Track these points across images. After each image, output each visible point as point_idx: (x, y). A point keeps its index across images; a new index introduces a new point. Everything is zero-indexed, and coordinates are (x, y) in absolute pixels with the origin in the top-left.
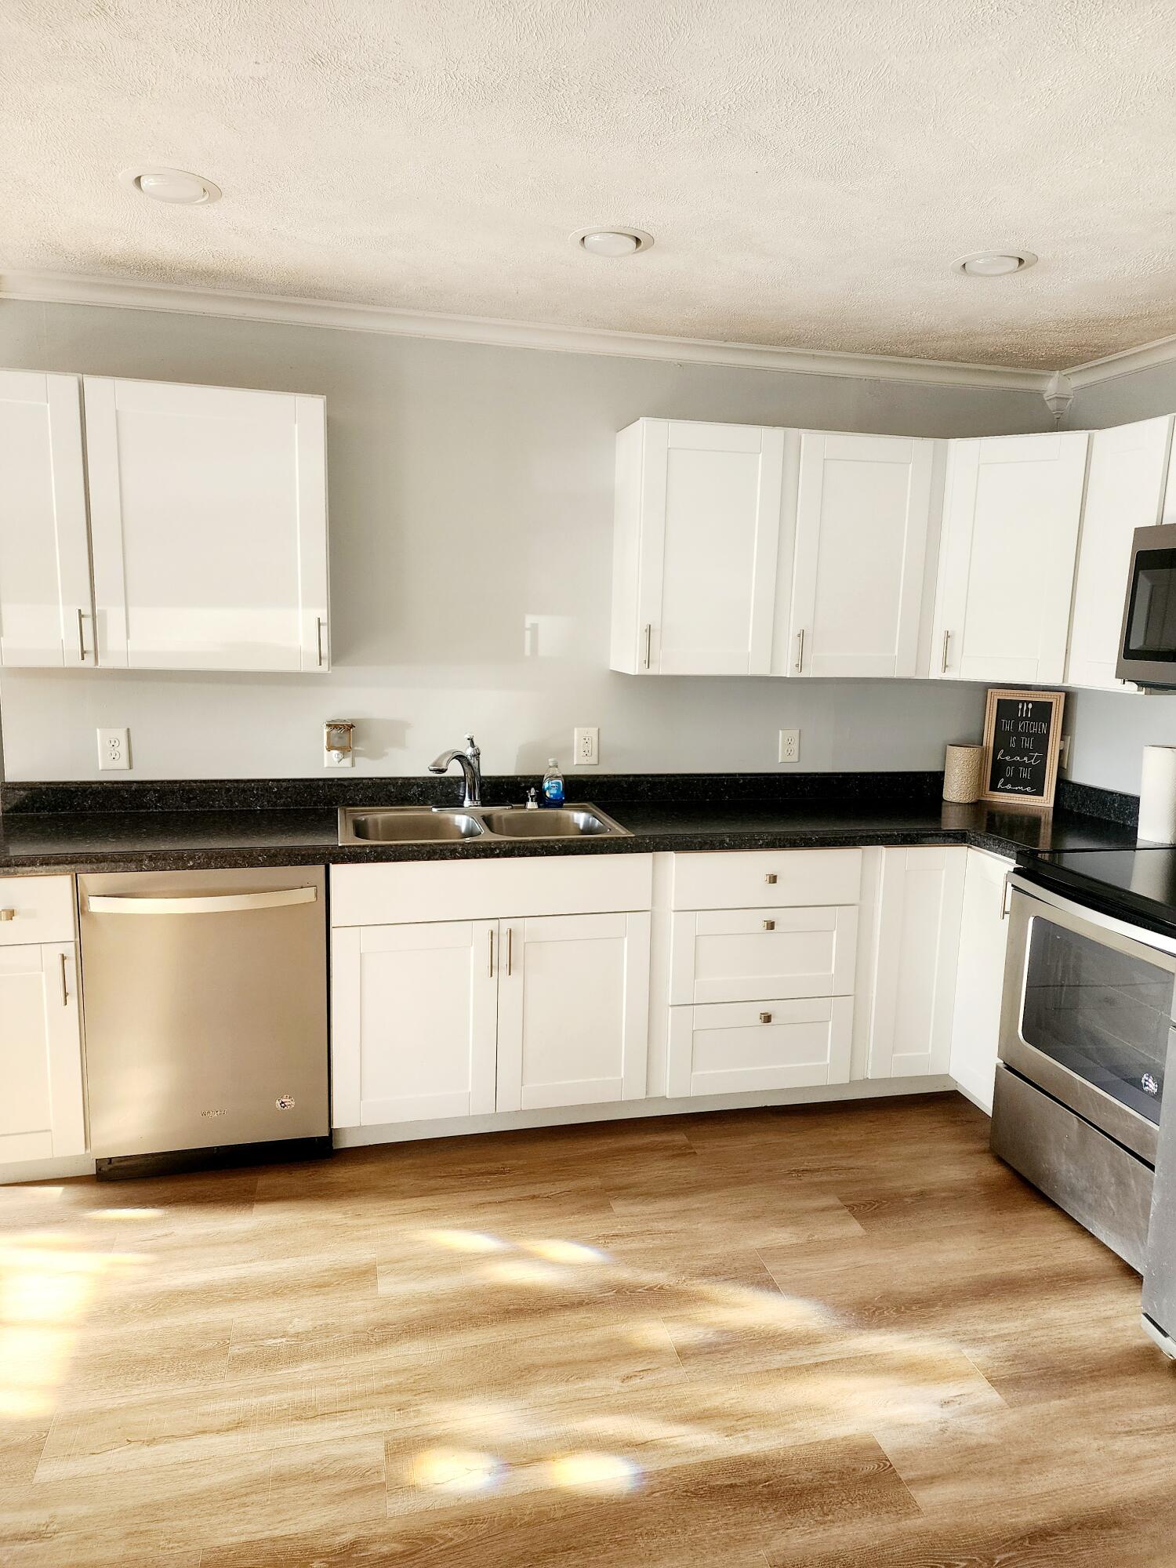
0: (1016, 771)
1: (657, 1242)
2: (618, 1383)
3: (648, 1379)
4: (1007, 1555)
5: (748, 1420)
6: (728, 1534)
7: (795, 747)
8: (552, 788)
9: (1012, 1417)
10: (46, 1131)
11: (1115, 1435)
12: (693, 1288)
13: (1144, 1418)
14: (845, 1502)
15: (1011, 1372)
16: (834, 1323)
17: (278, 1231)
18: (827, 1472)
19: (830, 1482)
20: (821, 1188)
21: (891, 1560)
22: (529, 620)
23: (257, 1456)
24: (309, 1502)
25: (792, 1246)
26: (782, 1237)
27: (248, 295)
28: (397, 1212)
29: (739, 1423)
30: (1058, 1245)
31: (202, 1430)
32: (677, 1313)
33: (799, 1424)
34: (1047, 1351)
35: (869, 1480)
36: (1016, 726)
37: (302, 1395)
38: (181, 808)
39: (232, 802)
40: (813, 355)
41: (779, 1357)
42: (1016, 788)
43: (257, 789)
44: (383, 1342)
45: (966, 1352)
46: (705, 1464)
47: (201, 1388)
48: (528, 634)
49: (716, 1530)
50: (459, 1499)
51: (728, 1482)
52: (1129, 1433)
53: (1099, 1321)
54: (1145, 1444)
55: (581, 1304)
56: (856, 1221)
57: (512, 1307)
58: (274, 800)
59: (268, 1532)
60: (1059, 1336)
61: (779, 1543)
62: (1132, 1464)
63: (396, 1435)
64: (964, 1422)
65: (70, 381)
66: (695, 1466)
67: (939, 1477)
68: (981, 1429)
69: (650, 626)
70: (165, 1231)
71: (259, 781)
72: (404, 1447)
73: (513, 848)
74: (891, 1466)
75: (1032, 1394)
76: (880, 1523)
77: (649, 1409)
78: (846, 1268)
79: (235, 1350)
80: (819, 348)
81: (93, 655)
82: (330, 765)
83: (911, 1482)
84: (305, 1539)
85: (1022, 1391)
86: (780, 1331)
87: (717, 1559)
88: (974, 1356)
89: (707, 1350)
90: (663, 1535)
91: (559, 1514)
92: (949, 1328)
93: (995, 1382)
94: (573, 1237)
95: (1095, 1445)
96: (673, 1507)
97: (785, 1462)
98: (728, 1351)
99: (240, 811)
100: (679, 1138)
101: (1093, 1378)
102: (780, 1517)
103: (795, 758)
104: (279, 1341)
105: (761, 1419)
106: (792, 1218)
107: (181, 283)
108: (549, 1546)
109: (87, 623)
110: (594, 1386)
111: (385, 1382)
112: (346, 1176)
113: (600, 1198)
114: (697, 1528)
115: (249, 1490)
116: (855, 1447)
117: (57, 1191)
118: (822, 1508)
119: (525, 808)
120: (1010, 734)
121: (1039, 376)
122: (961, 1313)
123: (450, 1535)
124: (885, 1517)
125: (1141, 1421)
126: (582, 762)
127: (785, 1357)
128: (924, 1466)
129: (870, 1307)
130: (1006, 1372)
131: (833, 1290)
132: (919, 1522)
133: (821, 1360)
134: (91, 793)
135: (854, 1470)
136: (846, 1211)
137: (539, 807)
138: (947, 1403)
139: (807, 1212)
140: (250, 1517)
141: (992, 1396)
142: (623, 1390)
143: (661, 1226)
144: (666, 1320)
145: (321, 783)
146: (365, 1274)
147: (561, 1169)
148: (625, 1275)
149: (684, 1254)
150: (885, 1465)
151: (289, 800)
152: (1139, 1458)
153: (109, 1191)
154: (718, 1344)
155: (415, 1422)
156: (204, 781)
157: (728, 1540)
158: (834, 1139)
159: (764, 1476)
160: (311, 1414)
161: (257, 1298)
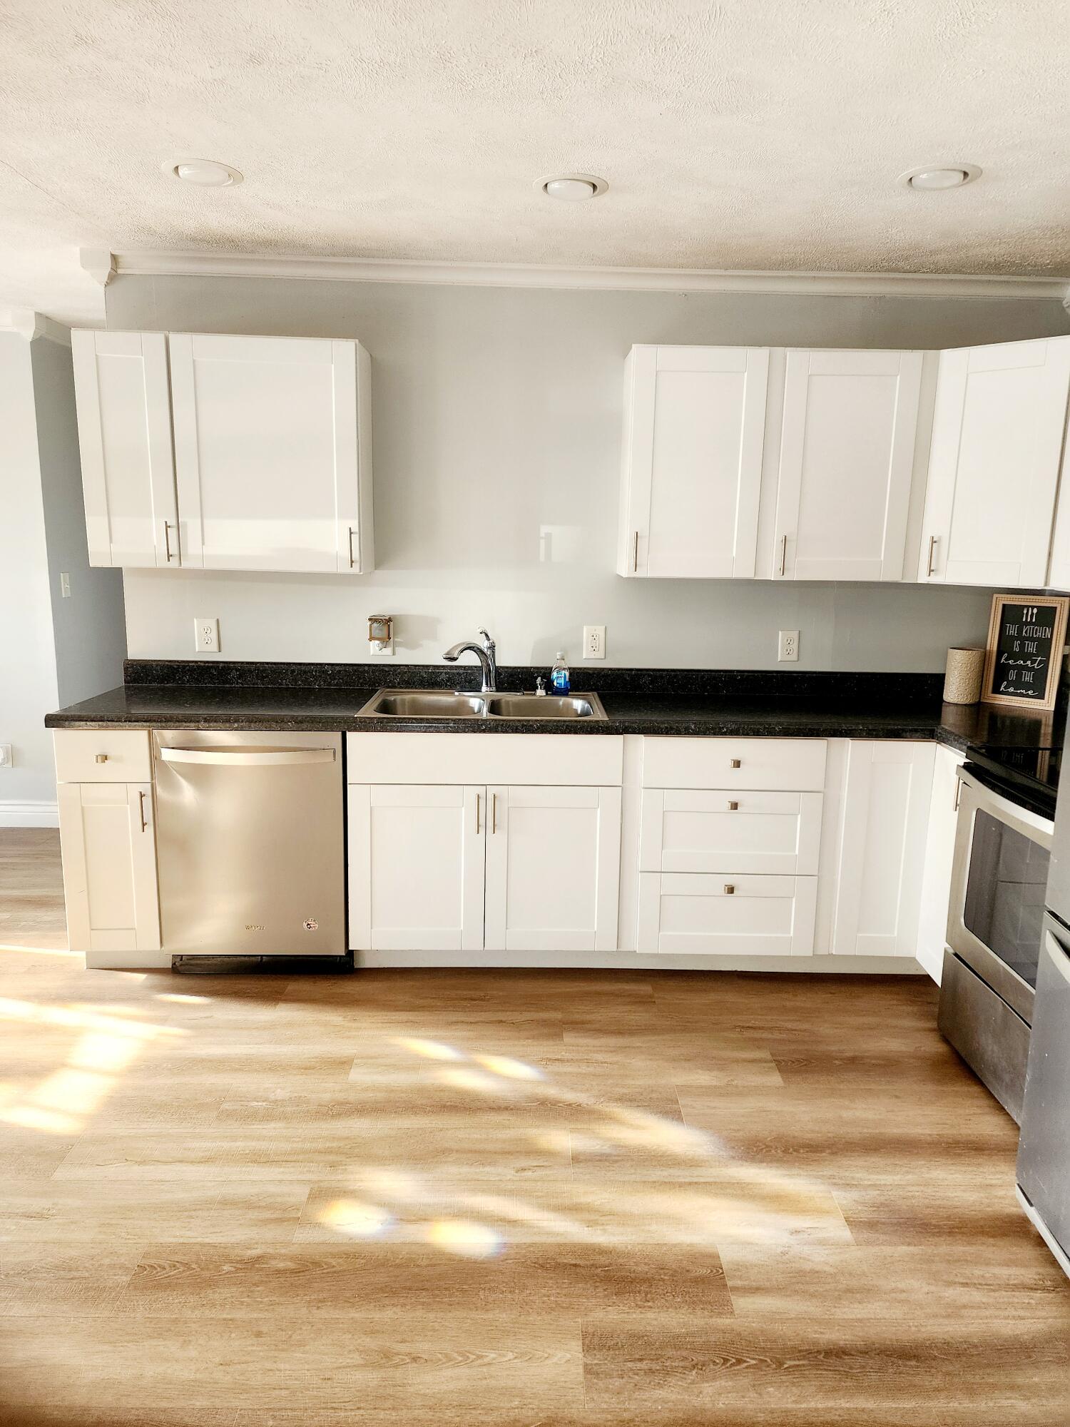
0: (1019, 675)
1: (591, 1069)
2: (513, 1172)
3: (539, 1173)
4: (797, 1363)
5: (611, 1217)
6: (556, 1301)
7: (795, 646)
8: (560, 679)
9: (856, 1253)
10: (132, 929)
11: (950, 1284)
12: (607, 1109)
13: (987, 1275)
14: (668, 1294)
15: (871, 1216)
16: (721, 1153)
17: (290, 1025)
18: (662, 1269)
19: (662, 1276)
20: (757, 1043)
21: (689, 1347)
22: (544, 530)
23: (213, 1184)
24: (239, 1222)
25: (709, 1087)
26: (704, 1078)
27: (304, 259)
28: (386, 1021)
29: (602, 1218)
30: (968, 1118)
31: (180, 1159)
32: (585, 1126)
33: (654, 1227)
34: (916, 1204)
35: (699, 1281)
36: (1020, 631)
37: (263, 1145)
38: (257, 684)
39: (295, 681)
40: (815, 277)
41: (660, 1172)
42: (1019, 691)
43: (316, 671)
44: (334, 1116)
45: (835, 1193)
46: (559, 1245)
47: (191, 1130)
48: (542, 542)
49: (548, 1296)
50: (351, 1239)
51: (574, 1262)
52: (965, 1285)
53: (981, 1186)
54: (977, 1296)
55: (506, 1109)
56: (779, 1074)
57: (449, 1104)
58: (329, 680)
59: (201, 1239)
60: (934, 1194)
61: (598, 1315)
62: (955, 1311)
63: (322, 1184)
64: (806, 1250)
65: (158, 338)
66: (550, 1245)
67: (763, 1289)
68: (819, 1258)
69: (637, 533)
70: (208, 1014)
71: (317, 664)
72: (324, 1195)
73: (497, 725)
74: (723, 1273)
75: (882, 1237)
76: (692, 1316)
77: (530, 1196)
78: (752, 1110)
79: (225, 1106)
80: (819, 269)
81: (177, 558)
82: (373, 654)
83: (735, 1289)
84: (225, 1248)
85: (874, 1234)
86: (669, 1152)
87: (539, 1318)
88: (841, 1198)
89: (598, 1158)
90: (503, 1292)
91: (425, 1262)
92: (828, 1172)
93: (851, 1223)
94: (522, 1058)
95: (926, 1289)
96: (519, 1273)
97: (629, 1255)
98: (616, 1161)
99: (303, 688)
100: (645, 988)
101: (951, 1233)
102: (606, 1296)
103: (794, 657)
104: (260, 1104)
105: (624, 1219)
106: (721, 1065)
107: (252, 252)
108: (408, 1284)
109: (172, 532)
110: (490, 1172)
111: (328, 1144)
112: (357, 989)
113: (554, 1030)
114: (533, 1292)
115: (198, 1207)
116: (696, 1253)
117: (142, 977)
118: (646, 1295)
119: (534, 694)
120: (1013, 638)
121: (1058, 283)
122: (845, 1161)
123: (334, 1263)
124: (699, 1312)
125: (983, 1276)
126: (590, 656)
127: (665, 1173)
128: (752, 1279)
129: (761, 1144)
130: (864, 1216)
131: (732, 1127)
132: (728, 1321)
133: (695, 1180)
134: (188, 670)
135: (688, 1271)
136: (773, 1064)
137: (547, 694)
138: (797, 1232)
139: (737, 1061)
140: (191, 1226)
141: (846, 1234)
142: (515, 1178)
143: (600, 1057)
144: (572, 1131)
145: (366, 668)
146: (343, 1064)
147: (532, 1002)
148: (552, 1092)
149: (610, 1081)
150: (718, 1271)
151: (341, 681)
152: (965, 1307)
153: (180, 981)
154: (609, 1155)
155: (340, 1177)
156: (275, 663)
157: (554, 1306)
158: (788, 1004)
159: (607, 1262)
160: (265, 1160)
161: (256, 1070)
